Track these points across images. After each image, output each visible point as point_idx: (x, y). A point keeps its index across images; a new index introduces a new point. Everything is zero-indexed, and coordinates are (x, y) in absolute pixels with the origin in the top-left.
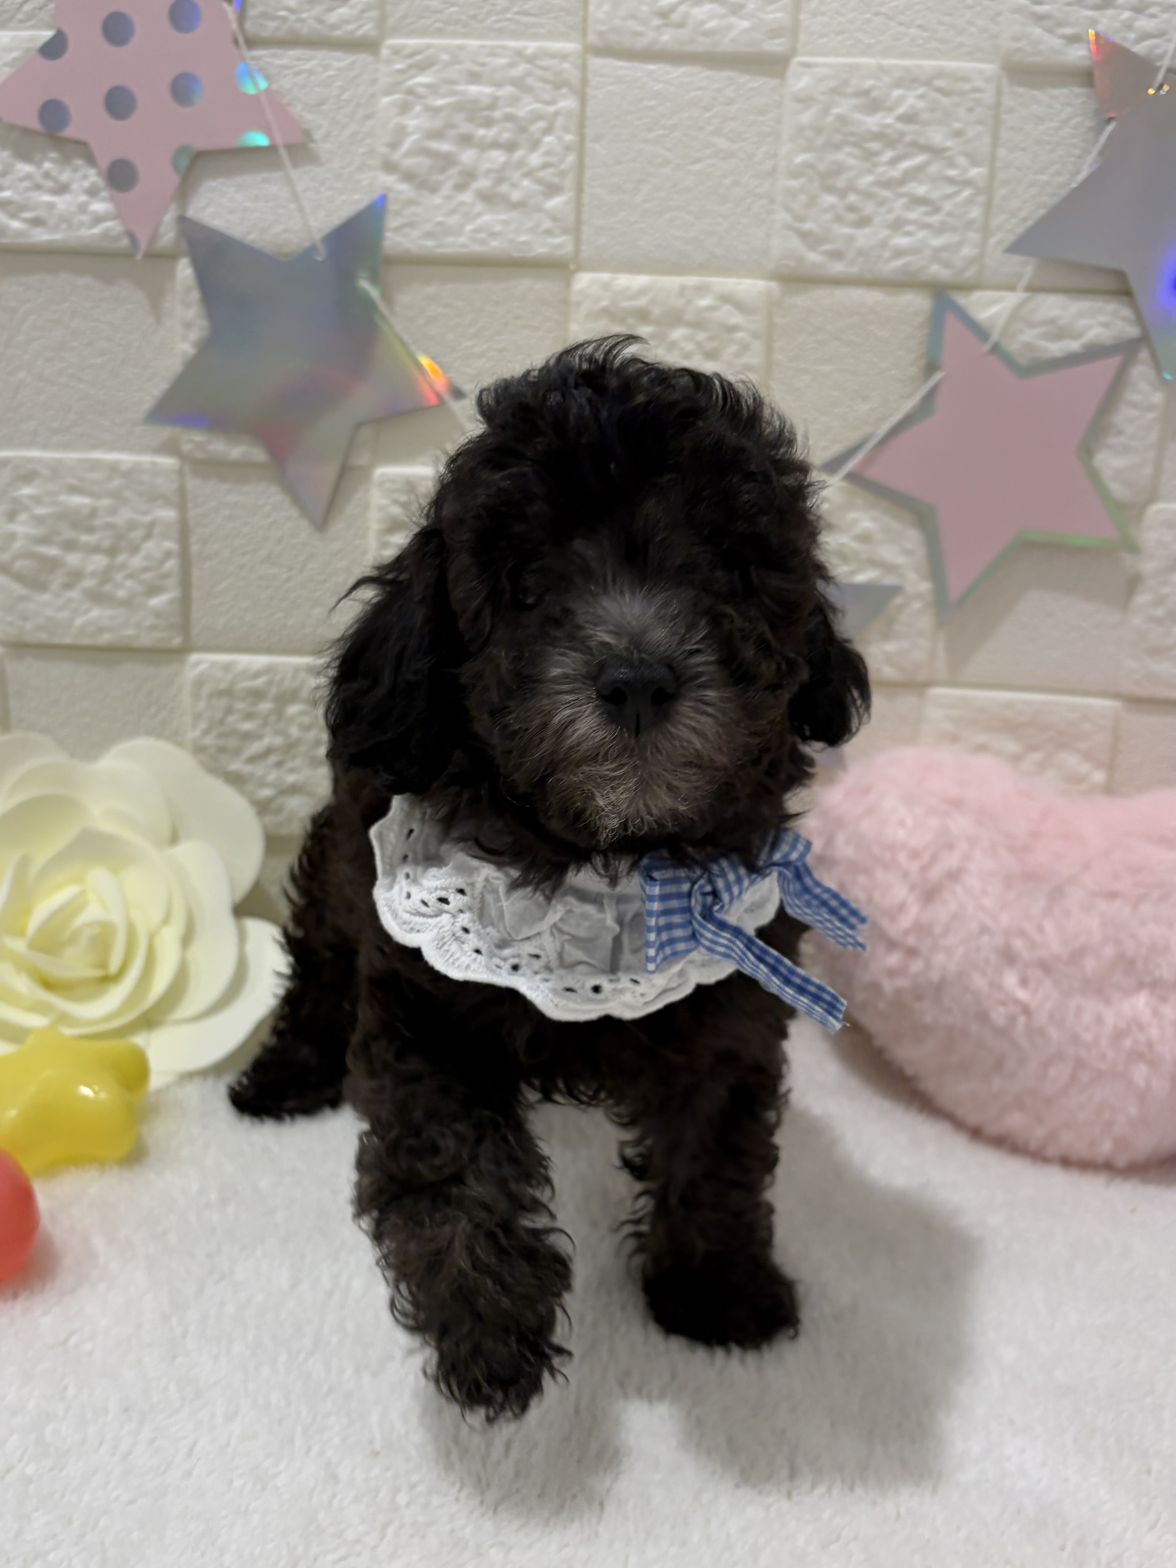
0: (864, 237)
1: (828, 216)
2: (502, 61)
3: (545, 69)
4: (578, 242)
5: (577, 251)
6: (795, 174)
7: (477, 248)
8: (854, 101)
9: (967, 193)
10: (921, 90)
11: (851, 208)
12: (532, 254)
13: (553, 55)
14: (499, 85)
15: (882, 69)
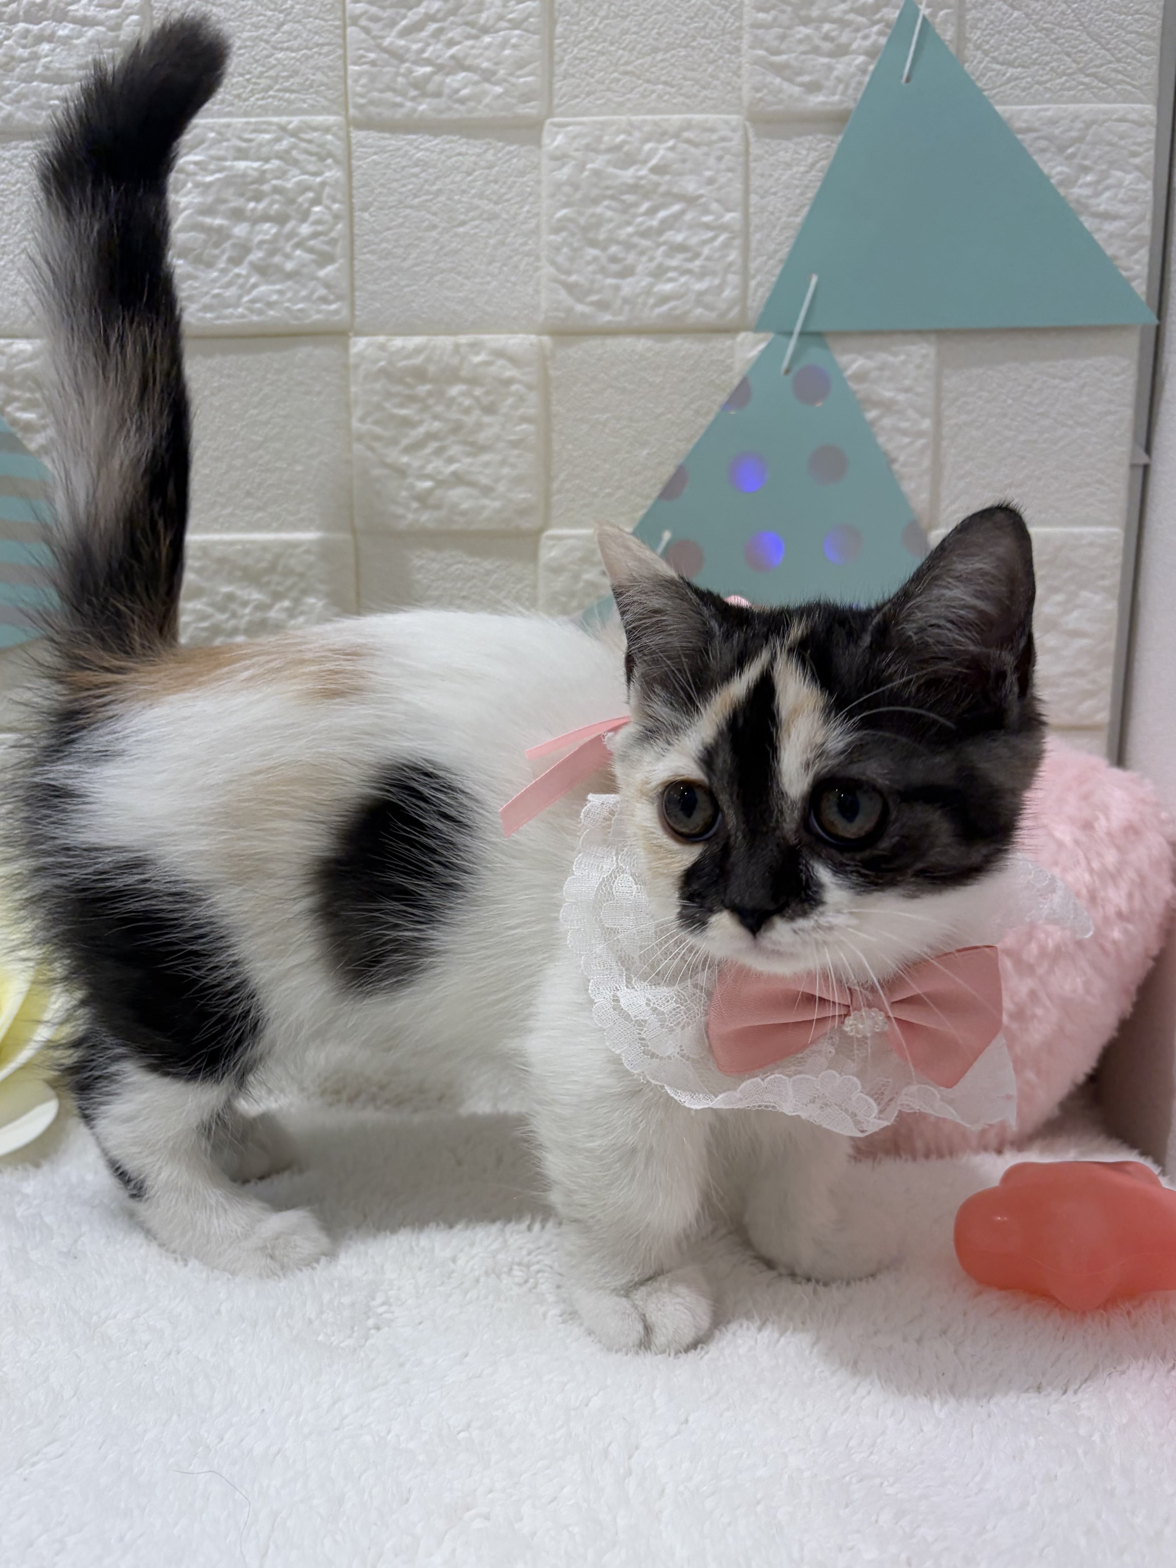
0: (628, 286)
1: (591, 268)
2: (267, 136)
3: (310, 141)
4: (352, 306)
5: (353, 316)
6: (556, 231)
7: (255, 318)
8: (607, 157)
9: (722, 238)
10: (671, 143)
11: (614, 259)
12: (307, 321)
13: (315, 129)
14: (267, 160)
15: (631, 124)
